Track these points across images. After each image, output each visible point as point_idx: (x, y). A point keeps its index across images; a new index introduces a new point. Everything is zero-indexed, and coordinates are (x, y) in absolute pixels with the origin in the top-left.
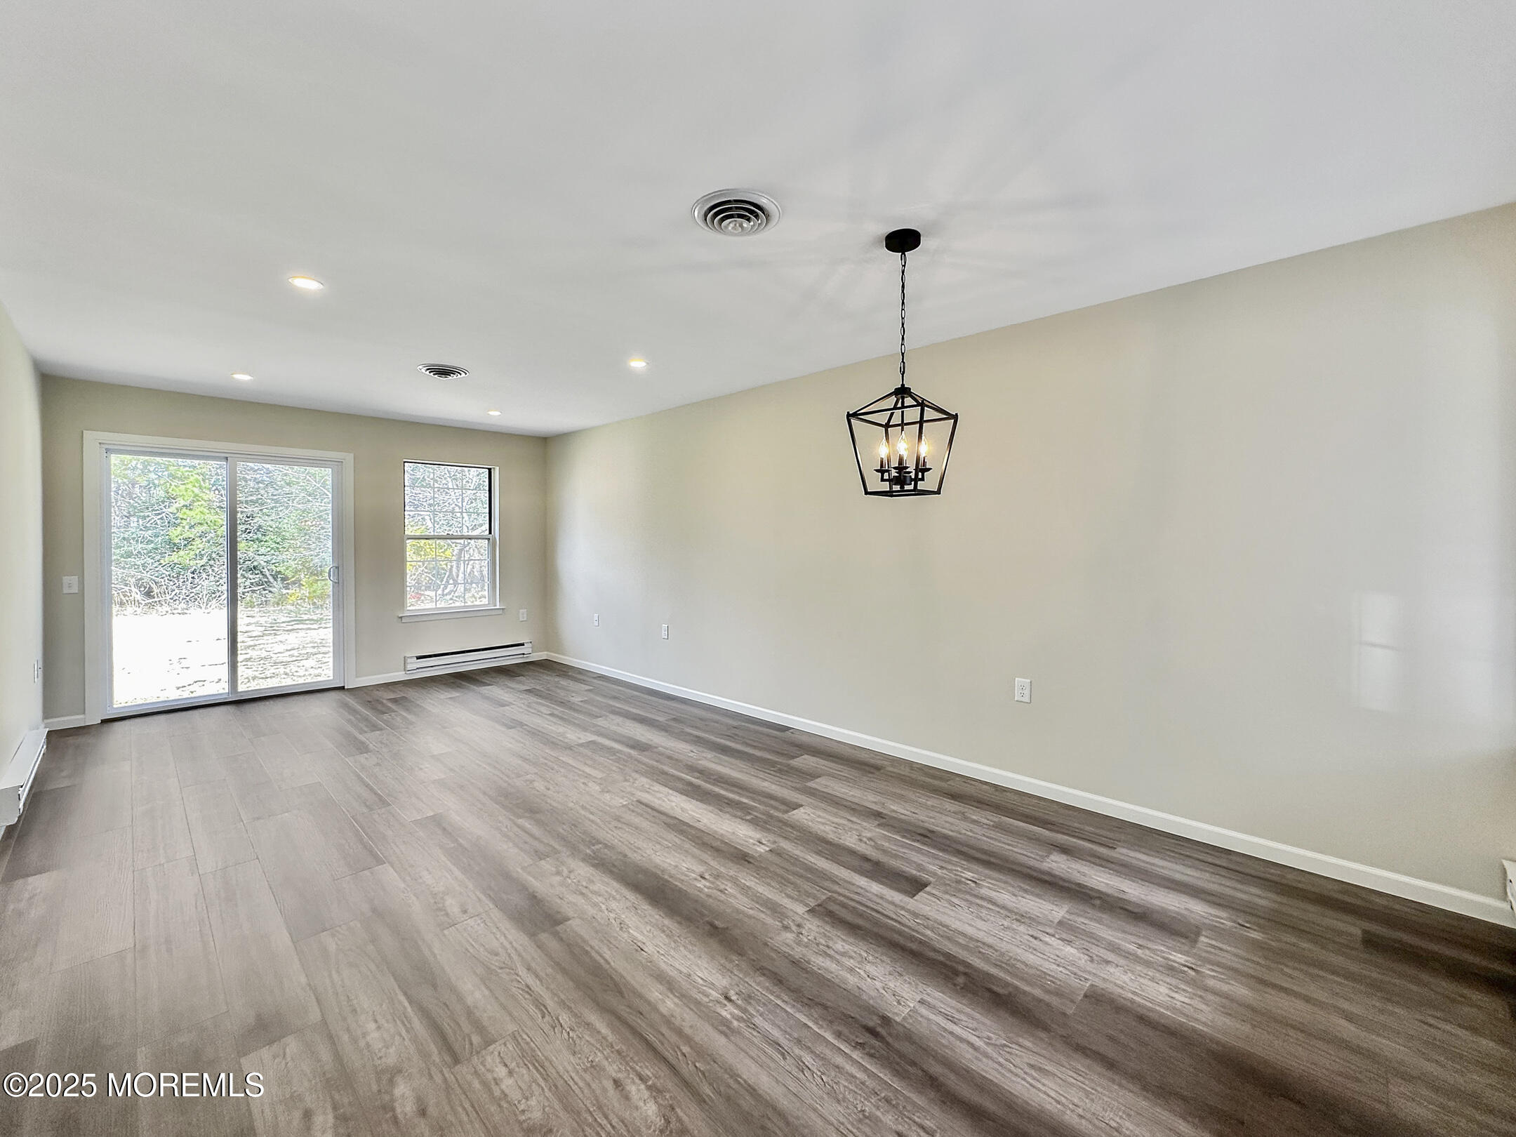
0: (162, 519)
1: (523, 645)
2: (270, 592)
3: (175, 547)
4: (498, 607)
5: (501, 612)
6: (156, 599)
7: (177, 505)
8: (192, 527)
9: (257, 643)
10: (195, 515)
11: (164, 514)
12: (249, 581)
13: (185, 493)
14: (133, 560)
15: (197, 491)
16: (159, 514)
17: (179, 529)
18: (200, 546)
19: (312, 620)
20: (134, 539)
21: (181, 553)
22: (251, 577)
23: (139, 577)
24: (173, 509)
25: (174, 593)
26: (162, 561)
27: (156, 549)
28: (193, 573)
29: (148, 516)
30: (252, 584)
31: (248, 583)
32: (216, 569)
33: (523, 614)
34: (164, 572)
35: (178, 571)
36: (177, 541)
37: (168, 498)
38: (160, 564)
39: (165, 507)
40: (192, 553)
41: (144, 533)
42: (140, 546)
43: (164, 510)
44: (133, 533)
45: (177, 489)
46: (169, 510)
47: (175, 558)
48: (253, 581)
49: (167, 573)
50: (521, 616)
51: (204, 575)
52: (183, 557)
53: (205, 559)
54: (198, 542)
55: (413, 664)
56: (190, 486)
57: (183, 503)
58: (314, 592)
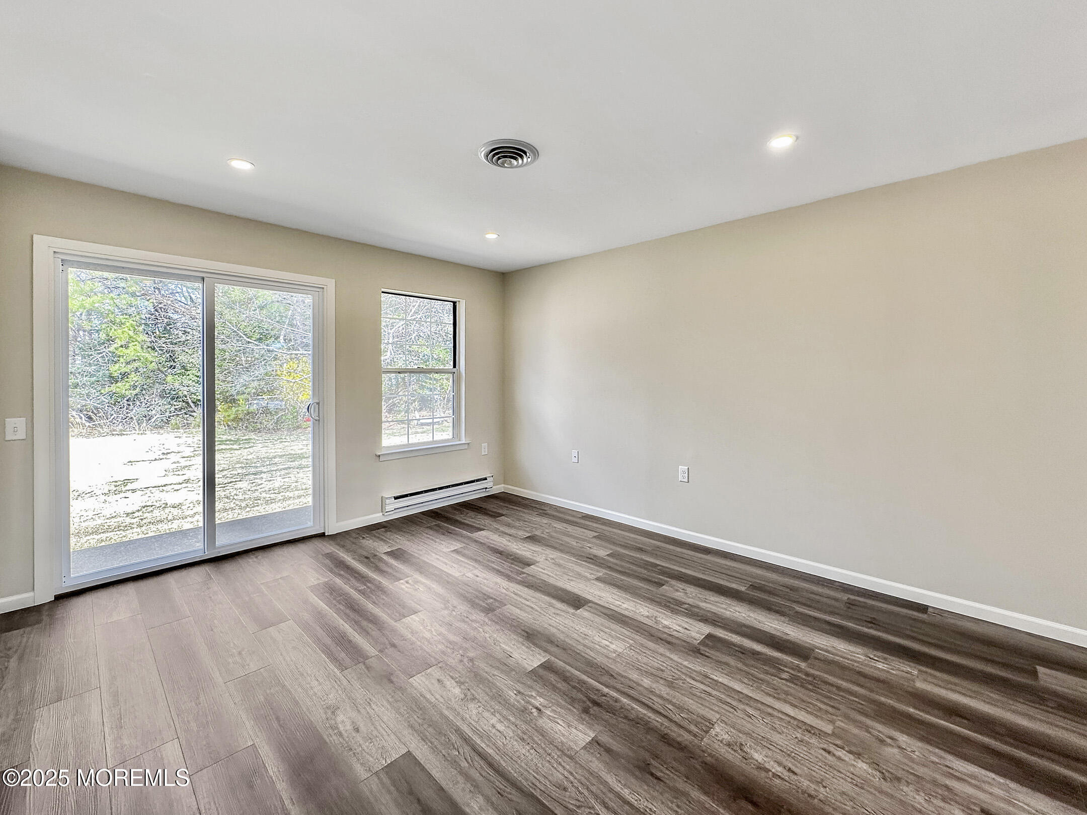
0: (103, 357)
1: (486, 479)
2: (190, 415)
3: (113, 380)
4: (464, 442)
5: (466, 447)
6: (97, 423)
7: (115, 345)
8: (128, 363)
9: (191, 463)
10: (131, 353)
11: (104, 353)
12: (173, 407)
13: (122, 336)
14: (79, 390)
15: (131, 333)
16: (101, 353)
17: (117, 366)
18: (134, 379)
19: (231, 440)
20: (79, 373)
21: (119, 384)
22: (175, 403)
23: (84, 404)
24: (112, 349)
25: (113, 417)
26: (102, 391)
27: (98, 381)
28: (127, 401)
29: (91, 355)
30: (176, 409)
31: (173, 409)
32: (147, 398)
33: (485, 449)
34: (105, 400)
35: (116, 400)
36: (115, 374)
37: (108, 340)
38: (101, 393)
39: (105, 347)
40: (128, 384)
41: (88, 368)
42: (85, 379)
43: (104, 350)
44: (78, 368)
45: (115, 332)
46: (109, 349)
47: (113, 388)
48: (176, 407)
49: (107, 401)
50: (483, 450)
51: (138, 403)
52: (121, 387)
53: (138, 390)
54: (133, 376)
55: (392, 505)
56: (126, 329)
57: (120, 343)
58: (229, 416)
